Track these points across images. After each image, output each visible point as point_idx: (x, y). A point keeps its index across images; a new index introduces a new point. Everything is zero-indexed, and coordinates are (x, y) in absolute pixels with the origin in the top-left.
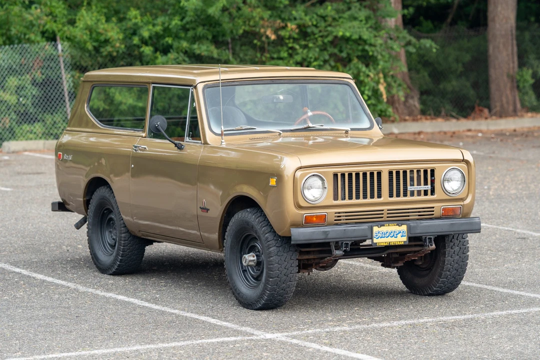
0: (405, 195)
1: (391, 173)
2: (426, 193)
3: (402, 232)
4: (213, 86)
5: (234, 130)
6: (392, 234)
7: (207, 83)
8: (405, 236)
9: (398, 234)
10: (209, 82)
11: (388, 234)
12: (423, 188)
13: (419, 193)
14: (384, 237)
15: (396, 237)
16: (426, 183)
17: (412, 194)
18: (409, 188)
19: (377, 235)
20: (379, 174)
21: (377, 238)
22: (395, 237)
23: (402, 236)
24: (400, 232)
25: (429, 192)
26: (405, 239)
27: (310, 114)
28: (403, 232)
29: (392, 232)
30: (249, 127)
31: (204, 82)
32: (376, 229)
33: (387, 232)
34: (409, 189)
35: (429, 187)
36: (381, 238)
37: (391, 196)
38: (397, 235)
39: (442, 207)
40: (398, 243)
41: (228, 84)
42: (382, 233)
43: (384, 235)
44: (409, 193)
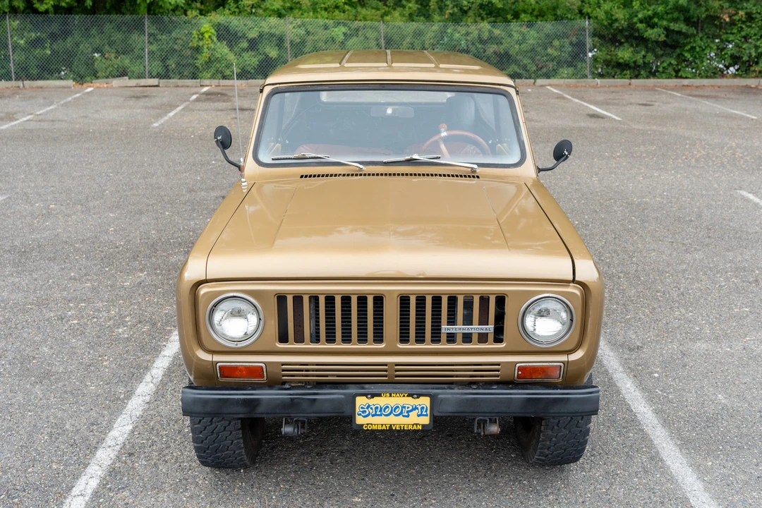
0: (436, 338)
1: (404, 300)
2: (483, 338)
3: (419, 408)
4: (287, 90)
5: (291, 159)
6: (398, 411)
7: (278, 86)
8: (427, 415)
9: (411, 411)
10: (281, 85)
11: (388, 411)
12: (475, 328)
13: (467, 338)
14: (381, 415)
15: (408, 416)
16: (484, 321)
17: (451, 338)
18: (445, 328)
19: (363, 412)
20: (379, 300)
21: (364, 417)
22: (404, 416)
23: (419, 416)
24: (416, 408)
25: (491, 337)
26: (426, 420)
27: (444, 134)
28: (423, 408)
29: (398, 407)
30: (314, 155)
31: (273, 84)
32: (361, 401)
33: (387, 407)
34: (443, 331)
35: (490, 328)
36: (373, 416)
37: (404, 338)
38: (408, 412)
39: (518, 365)
40: (410, 427)
41: (311, 89)
42: (377, 408)
43: (380, 411)
44: (444, 338)
